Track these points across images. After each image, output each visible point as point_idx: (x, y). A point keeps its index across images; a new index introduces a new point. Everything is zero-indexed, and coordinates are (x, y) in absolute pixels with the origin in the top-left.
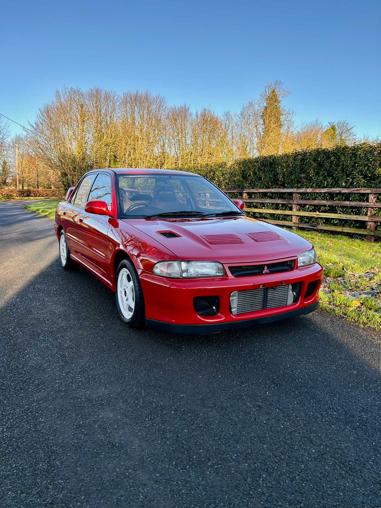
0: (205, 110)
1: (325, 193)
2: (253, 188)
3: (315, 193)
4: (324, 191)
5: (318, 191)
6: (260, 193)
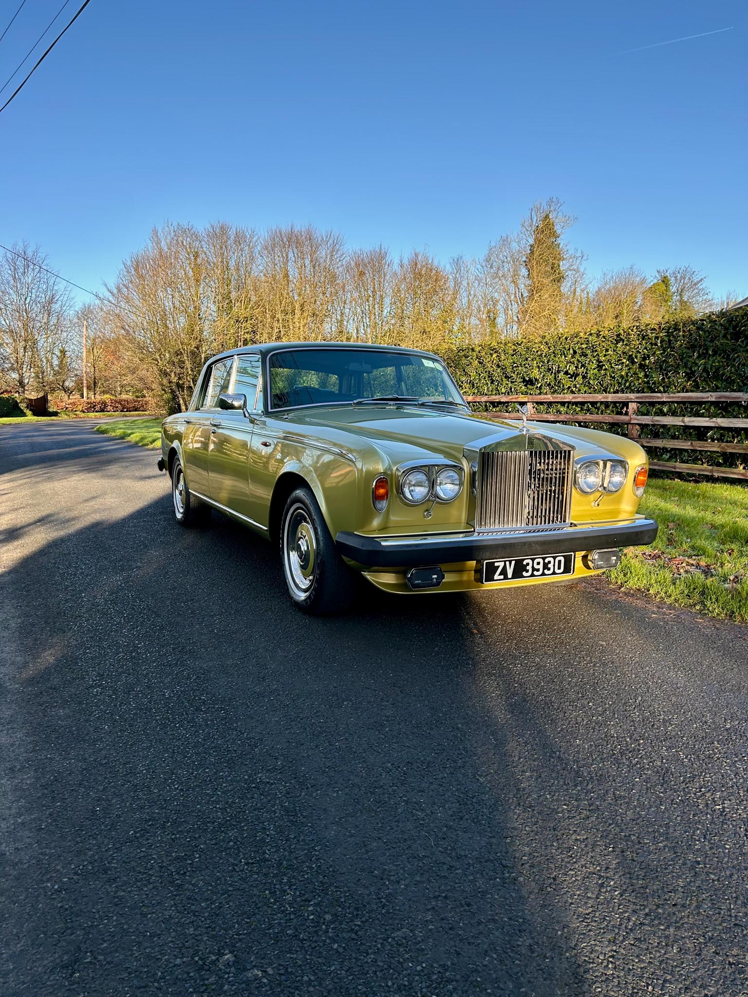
0: (416, 255)
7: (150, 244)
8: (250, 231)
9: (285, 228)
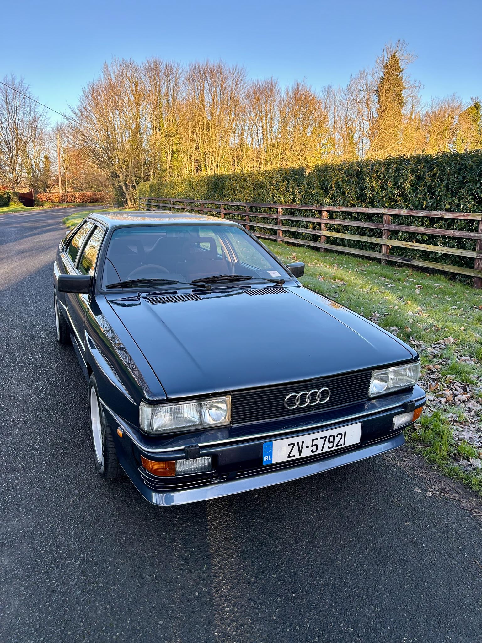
0: (298, 85)
1: (423, 217)
2: (334, 205)
3: (411, 216)
4: (422, 214)
5: (414, 214)
6: (343, 212)
7: (102, 76)
8: (176, 65)
9: (202, 63)
